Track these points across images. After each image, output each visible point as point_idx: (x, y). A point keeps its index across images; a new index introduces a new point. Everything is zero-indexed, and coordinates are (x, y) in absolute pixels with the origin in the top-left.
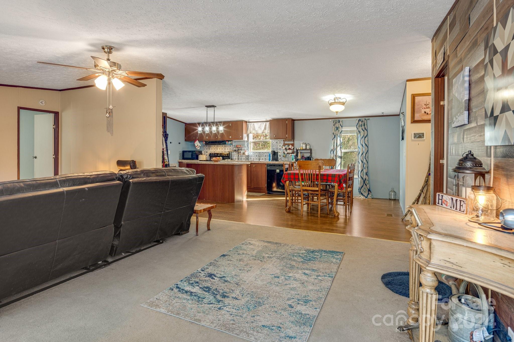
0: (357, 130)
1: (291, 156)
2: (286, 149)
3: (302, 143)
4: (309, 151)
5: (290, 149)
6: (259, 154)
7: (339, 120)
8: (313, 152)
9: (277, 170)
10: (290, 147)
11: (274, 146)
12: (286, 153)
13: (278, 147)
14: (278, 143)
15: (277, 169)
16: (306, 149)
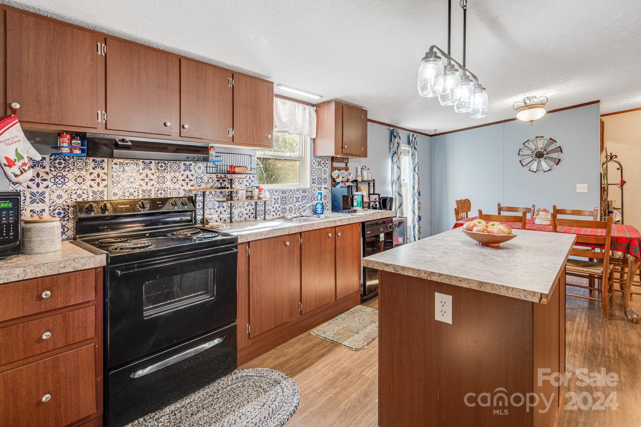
3: (360, 168)
6: (283, 195)
9: (380, 235)
11: (315, 172)
13: (323, 174)
14: (322, 165)
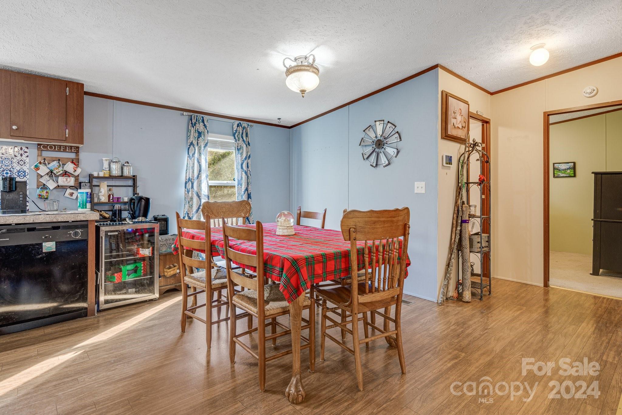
0: (235, 144)
1: (72, 194)
2: (51, 173)
3: (106, 160)
4: (130, 183)
5: (66, 174)
7: (202, 117)
8: (139, 183)
9: (44, 244)
10: (70, 167)
12: (51, 185)
15: (48, 240)
16: (122, 176)
